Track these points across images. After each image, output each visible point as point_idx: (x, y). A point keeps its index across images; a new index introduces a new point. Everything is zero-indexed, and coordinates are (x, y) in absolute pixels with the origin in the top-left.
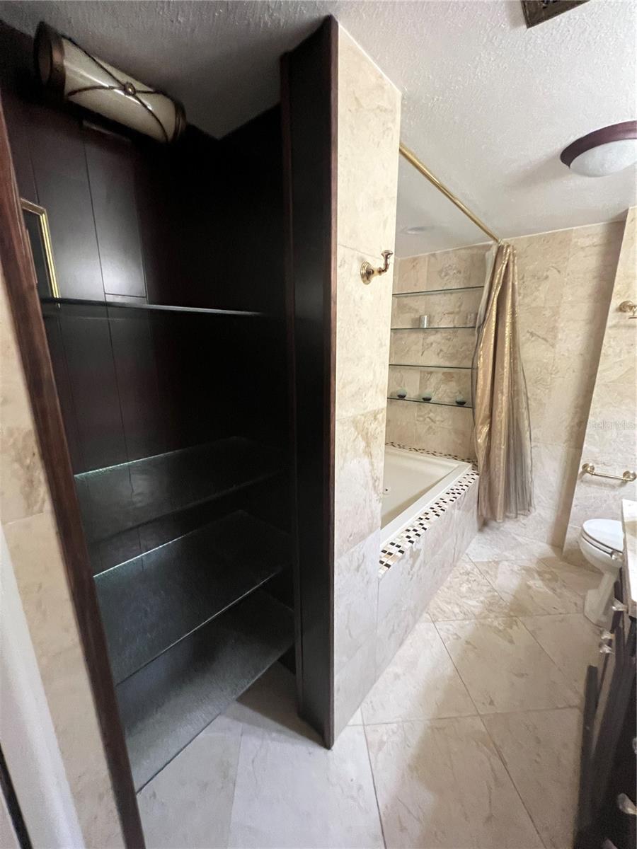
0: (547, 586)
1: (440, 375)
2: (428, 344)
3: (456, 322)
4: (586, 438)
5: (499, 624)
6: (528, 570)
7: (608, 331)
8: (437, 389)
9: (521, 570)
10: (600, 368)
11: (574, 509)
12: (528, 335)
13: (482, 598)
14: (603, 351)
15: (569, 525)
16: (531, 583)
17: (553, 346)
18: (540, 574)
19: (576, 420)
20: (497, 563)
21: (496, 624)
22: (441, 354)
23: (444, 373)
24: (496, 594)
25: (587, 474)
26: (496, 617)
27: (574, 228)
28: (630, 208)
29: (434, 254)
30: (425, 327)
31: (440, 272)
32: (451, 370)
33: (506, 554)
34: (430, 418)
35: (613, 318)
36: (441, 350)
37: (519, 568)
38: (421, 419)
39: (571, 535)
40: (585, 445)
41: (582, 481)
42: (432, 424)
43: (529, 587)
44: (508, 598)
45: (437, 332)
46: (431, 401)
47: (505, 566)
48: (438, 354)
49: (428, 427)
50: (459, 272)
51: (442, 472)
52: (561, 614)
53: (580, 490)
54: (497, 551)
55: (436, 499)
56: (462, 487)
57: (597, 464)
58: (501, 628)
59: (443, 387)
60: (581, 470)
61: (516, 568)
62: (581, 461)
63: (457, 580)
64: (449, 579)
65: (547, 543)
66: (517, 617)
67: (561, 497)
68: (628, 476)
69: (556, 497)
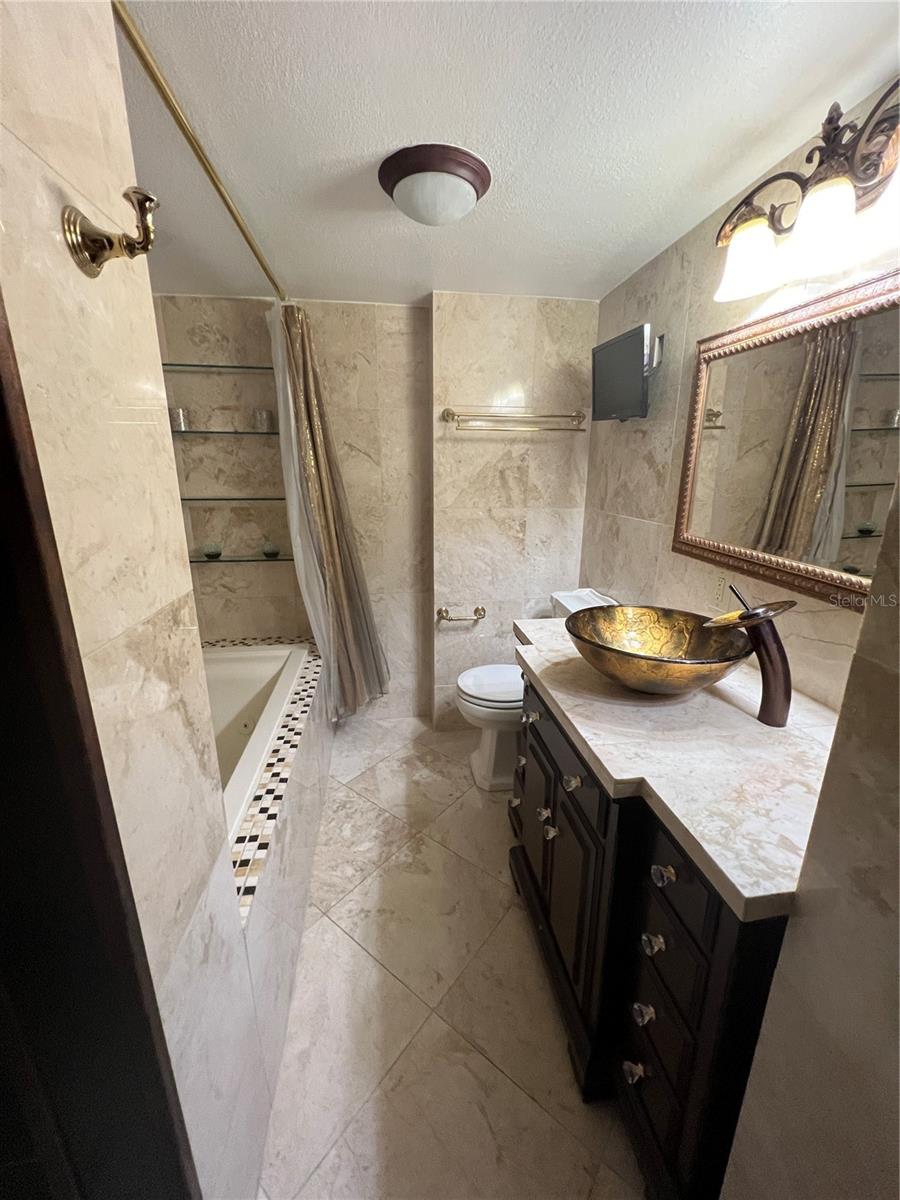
0: (433, 770)
1: (228, 515)
2: (194, 461)
3: (236, 424)
4: (435, 578)
5: (406, 855)
6: (407, 762)
7: (437, 446)
8: (226, 536)
9: (401, 766)
10: (436, 491)
11: (437, 666)
12: (346, 448)
13: (374, 832)
14: (435, 470)
15: (436, 686)
16: (416, 777)
17: (378, 464)
18: (421, 759)
19: (419, 558)
20: (372, 769)
21: (402, 858)
22: (222, 478)
23: (233, 510)
24: (387, 814)
25: (443, 621)
26: (399, 848)
27: (377, 304)
28: (434, 292)
30: (183, 429)
31: (192, 332)
32: (245, 504)
33: (378, 751)
34: (224, 587)
35: (438, 429)
36: (220, 470)
37: (399, 764)
38: (209, 590)
39: (439, 698)
40: (435, 587)
41: (439, 631)
42: (230, 595)
43: (417, 783)
44: (401, 812)
45: (206, 439)
46: (221, 558)
47: (383, 770)
48: (217, 477)
49: (223, 601)
50: (225, 338)
51: (270, 670)
52: (458, 798)
53: (440, 643)
54: (366, 753)
55: (281, 720)
56: (309, 685)
57: (450, 606)
58: (410, 860)
59: (237, 533)
60: (436, 617)
61: (395, 765)
62: (435, 607)
63: (333, 824)
64: (322, 829)
65: (414, 716)
66: (420, 832)
67: (418, 655)
68: (479, 613)
69: (413, 657)
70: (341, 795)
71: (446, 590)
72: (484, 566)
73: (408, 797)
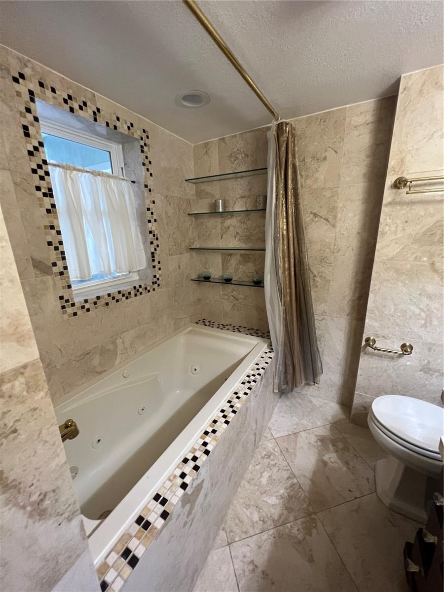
0: (341, 458)
1: (238, 257)
2: (225, 228)
3: (247, 206)
5: (298, 530)
6: (322, 439)
8: (237, 270)
9: (317, 442)
10: (378, 245)
11: (359, 378)
12: (312, 216)
14: (380, 230)
15: (356, 392)
16: (327, 458)
17: (334, 226)
18: (334, 443)
20: (296, 434)
22: (238, 237)
23: (241, 255)
25: (370, 348)
26: (296, 519)
27: (348, 106)
28: (402, 76)
29: (224, 138)
30: (221, 211)
31: (231, 156)
32: (247, 252)
34: (233, 296)
35: (388, 194)
36: (237, 233)
37: (316, 439)
38: (226, 297)
42: (235, 302)
45: (232, 216)
46: (232, 282)
47: (303, 439)
48: (235, 237)
49: (233, 304)
52: (356, 498)
56: (258, 372)
57: (378, 337)
59: (242, 268)
62: (364, 335)
63: (258, 467)
64: (250, 467)
65: (337, 403)
66: (315, 513)
68: (406, 349)
70: (270, 445)
71: (376, 324)
73: (315, 473)
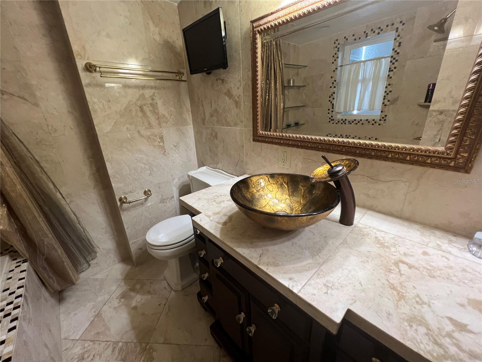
4: (111, 179)
6: (123, 296)
9: (120, 301)
10: (95, 122)
11: (128, 231)
14: (90, 107)
16: (134, 304)
17: (36, 105)
18: (133, 289)
19: (94, 169)
24: (120, 344)
33: (100, 299)
37: (118, 300)
39: (134, 247)
40: (113, 185)
41: (124, 210)
43: (135, 308)
44: (131, 336)
47: (108, 312)
53: (127, 218)
54: (90, 305)
57: (127, 194)
60: (119, 203)
61: (116, 303)
62: (116, 197)
65: (119, 263)
66: (148, 344)
67: (112, 228)
68: (147, 193)
69: (109, 229)
71: (121, 185)
72: (143, 166)
73: (132, 322)
